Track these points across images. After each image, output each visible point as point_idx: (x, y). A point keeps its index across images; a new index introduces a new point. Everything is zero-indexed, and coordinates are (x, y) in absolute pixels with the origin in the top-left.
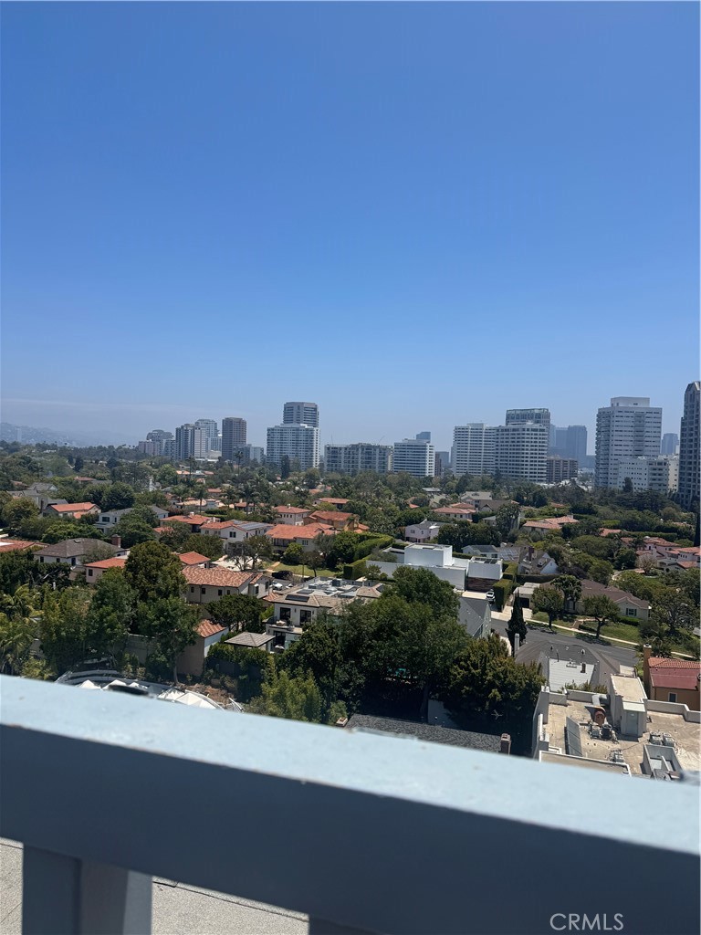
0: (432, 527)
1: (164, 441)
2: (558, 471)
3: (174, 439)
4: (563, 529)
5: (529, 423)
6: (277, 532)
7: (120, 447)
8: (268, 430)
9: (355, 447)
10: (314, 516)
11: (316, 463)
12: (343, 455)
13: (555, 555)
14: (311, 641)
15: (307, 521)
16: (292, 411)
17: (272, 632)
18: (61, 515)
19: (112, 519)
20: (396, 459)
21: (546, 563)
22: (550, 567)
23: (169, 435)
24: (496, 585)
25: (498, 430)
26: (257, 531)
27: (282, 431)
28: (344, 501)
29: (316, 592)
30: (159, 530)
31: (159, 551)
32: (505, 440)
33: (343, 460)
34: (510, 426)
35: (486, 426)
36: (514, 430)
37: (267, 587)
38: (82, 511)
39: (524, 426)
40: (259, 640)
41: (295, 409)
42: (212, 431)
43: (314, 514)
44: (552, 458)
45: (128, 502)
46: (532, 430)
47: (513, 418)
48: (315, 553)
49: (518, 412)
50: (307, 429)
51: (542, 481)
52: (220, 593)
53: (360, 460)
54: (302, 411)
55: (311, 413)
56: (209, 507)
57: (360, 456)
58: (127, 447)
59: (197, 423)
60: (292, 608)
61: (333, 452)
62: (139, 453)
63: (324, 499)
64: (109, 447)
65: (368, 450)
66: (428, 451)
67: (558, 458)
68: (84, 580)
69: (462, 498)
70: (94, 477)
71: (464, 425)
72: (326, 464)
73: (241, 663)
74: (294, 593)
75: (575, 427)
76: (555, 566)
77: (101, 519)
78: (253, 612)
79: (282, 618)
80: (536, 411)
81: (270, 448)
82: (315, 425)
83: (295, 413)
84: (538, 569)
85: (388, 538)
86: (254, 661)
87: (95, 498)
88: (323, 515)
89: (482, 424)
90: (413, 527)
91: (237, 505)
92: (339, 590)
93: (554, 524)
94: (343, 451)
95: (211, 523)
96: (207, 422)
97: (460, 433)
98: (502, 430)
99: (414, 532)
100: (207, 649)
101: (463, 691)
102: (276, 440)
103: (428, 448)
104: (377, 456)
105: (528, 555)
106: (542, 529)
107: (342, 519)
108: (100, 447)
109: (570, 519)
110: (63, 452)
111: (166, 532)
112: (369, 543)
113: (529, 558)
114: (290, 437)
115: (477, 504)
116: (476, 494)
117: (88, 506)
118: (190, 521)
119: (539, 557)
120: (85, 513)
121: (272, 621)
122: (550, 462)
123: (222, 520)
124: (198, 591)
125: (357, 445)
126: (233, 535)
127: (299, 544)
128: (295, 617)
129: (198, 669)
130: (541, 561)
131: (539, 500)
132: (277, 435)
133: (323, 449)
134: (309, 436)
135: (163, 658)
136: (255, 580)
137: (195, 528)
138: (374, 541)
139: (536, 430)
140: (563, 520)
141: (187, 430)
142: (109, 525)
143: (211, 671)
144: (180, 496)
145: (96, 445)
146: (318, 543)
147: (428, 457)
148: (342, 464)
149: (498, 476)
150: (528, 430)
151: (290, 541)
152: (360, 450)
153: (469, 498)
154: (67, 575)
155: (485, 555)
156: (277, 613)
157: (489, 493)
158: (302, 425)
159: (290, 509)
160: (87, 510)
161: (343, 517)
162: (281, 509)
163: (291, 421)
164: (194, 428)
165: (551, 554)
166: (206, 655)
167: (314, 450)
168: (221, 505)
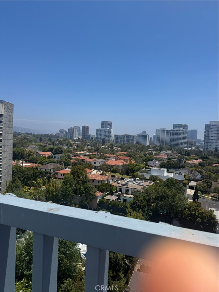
0: (157, 162)
1: (64, 133)
2: (190, 144)
3: (67, 132)
4: (199, 164)
5: (182, 129)
6: (109, 163)
7: (51, 134)
8: (97, 130)
9: (124, 136)
10: (118, 158)
11: (111, 141)
12: (120, 138)
13: (200, 172)
14: (138, 200)
15: (116, 159)
16: (104, 124)
17: (116, 195)
18: (41, 155)
19: (57, 157)
20: (137, 140)
21: (197, 175)
22: (199, 176)
23: (65, 131)
24: (183, 182)
25: (171, 131)
26: (102, 162)
27: (101, 130)
28: (125, 153)
29: (130, 183)
30: (72, 161)
31: (81, 168)
32: (173, 134)
33: (120, 139)
34: (175, 130)
35: (167, 129)
36: (176, 131)
37: (112, 181)
38: (47, 154)
39: (180, 130)
40: (114, 198)
41: (105, 123)
42: (79, 130)
43: (118, 157)
44: (188, 140)
45: (61, 152)
46: (182, 131)
47: (175, 127)
48: (122, 170)
49: (177, 125)
50: (109, 130)
51: (185, 147)
52: (99, 182)
53: (125, 140)
54: (107, 124)
55: (110, 125)
56: (85, 154)
57: (125, 138)
58: (53, 134)
59: (74, 127)
60: (123, 188)
61: (117, 137)
62: (56, 136)
63: (119, 152)
64: (48, 134)
65: (128, 136)
66: (148, 137)
67: (190, 140)
68: (55, 176)
69: (162, 153)
70: (47, 144)
71: (159, 129)
72: (115, 141)
73: (110, 205)
74: (123, 183)
75: (194, 130)
76: (200, 176)
77: (54, 157)
78: (111, 189)
79: (119, 191)
80: (183, 125)
81: (97, 136)
82: (111, 128)
83: (105, 125)
84: (195, 177)
85: (144, 166)
86: (114, 205)
87: (51, 150)
88: (121, 157)
89: (165, 129)
90: (150, 162)
91: (93, 153)
92: (136, 182)
93: (196, 162)
94: (120, 137)
95: (87, 159)
96: (77, 127)
97: (158, 131)
98: (172, 131)
99: (151, 164)
100: (98, 200)
101: (188, 218)
102: (99, 133)
103: (148, 136)
104: (131, 139)
105: (191, 172)
106: (192, 163)
107: (127, 159)
108: (45, 134)
109: (200, 161)
110: (34, 135)
111: (74, 162)
112: (138, 167)
113: (191, 173)
114: (103, 132)
115: (168, 155)
116: (166, 152)
117: (49, 153)
118: (81, 158)
119: (195, 173)
120: (49, 155)
121: (116, 192)
122: (188, 141)
123: (90, 158)
124: (92, 181)
125: (124, 135)
126: (95, 163)
127: (116, 167)
128: (124, 191)
129: (95, 206)
130: (196, 174)
131: (188, 154)
132: (99, 131)
133: (114, 136)
134: (110, 131)
135: (86, 203)
136: (109, 178)
137: (83, 161)
138: (140, 166)
139: (184, 131)
140: (198, 161)
141: (71, 129)
142: (57, 159)
143: (100, 207)
144: (76, 150)
145: (44, 134)
146: (123, 167)
147: (147, 139)
148: (120, 141)
149: (170, 145)
150: (181, 131)
151: (113, 166)
152: (126, 137)
153: (164, 153)
154: (50, 175)
155: (177, 172)
156: (118, 189)
157: (171, 151)
158: (107, 128)
159: (110, 155)
160: (49, 154)
161: (128, 158)
162: (107, 155)
163: (104, 127)
164: (74, 129)
165: (199, 172)
166: (98, 202)
167: (111, 136)
168: (88, 153)
